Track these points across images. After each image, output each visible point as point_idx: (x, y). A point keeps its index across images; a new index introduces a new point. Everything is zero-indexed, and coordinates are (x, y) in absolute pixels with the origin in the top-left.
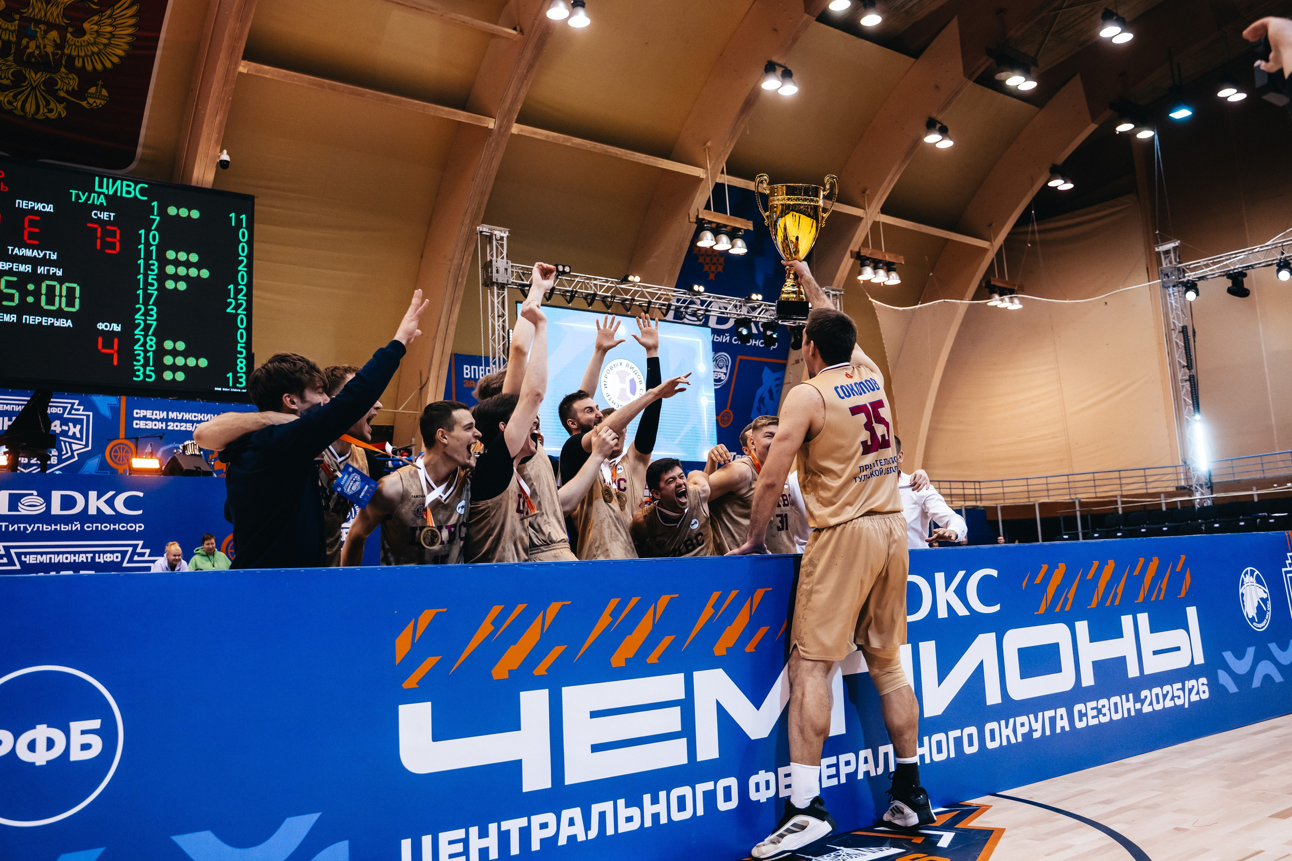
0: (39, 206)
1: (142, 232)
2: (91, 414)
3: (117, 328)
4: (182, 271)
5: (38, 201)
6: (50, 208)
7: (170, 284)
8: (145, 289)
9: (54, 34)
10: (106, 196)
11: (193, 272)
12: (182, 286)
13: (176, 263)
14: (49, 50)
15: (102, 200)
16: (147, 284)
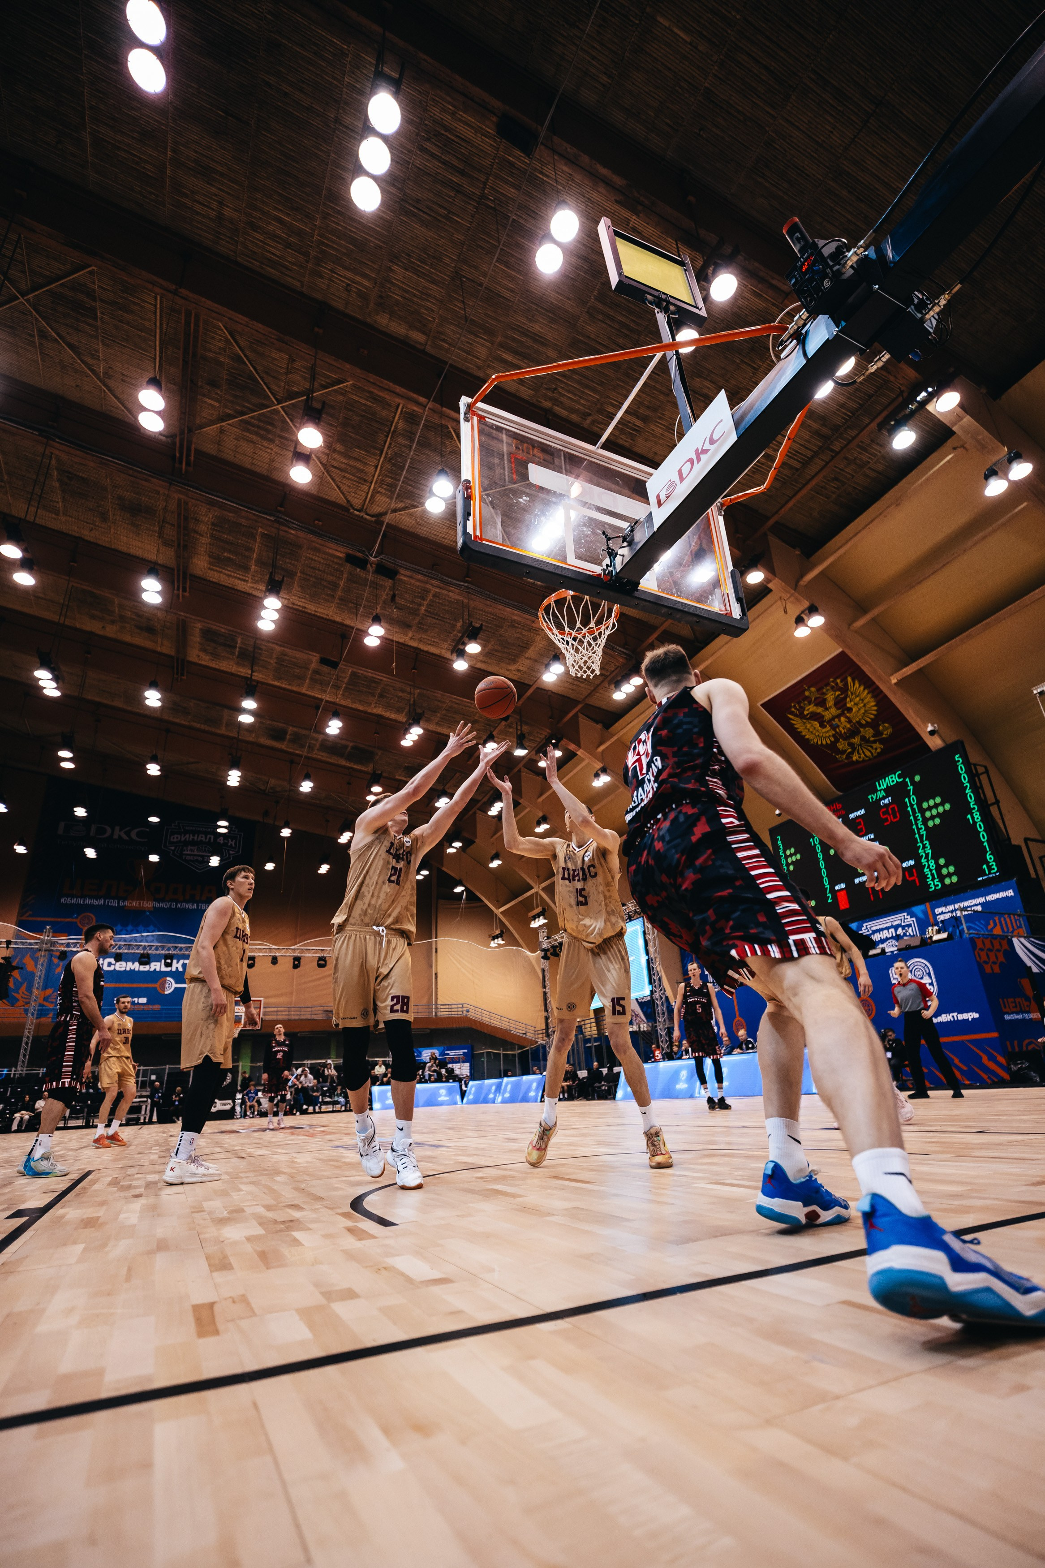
0: (858, 813)
1: (907, 800)
2: (914, 919)
3: (912, 863)
4: (934, 812)
5: (857, 811)
6: (863, 811)
7: (931, 824)
8: (919, 833)
9: (843, 719)
10: (885, 790)
11: (941, 809)
12: (937, 821)
13: (930, 808)
14: (848, 726)
15: (883, 793)
16: (919, 829)
